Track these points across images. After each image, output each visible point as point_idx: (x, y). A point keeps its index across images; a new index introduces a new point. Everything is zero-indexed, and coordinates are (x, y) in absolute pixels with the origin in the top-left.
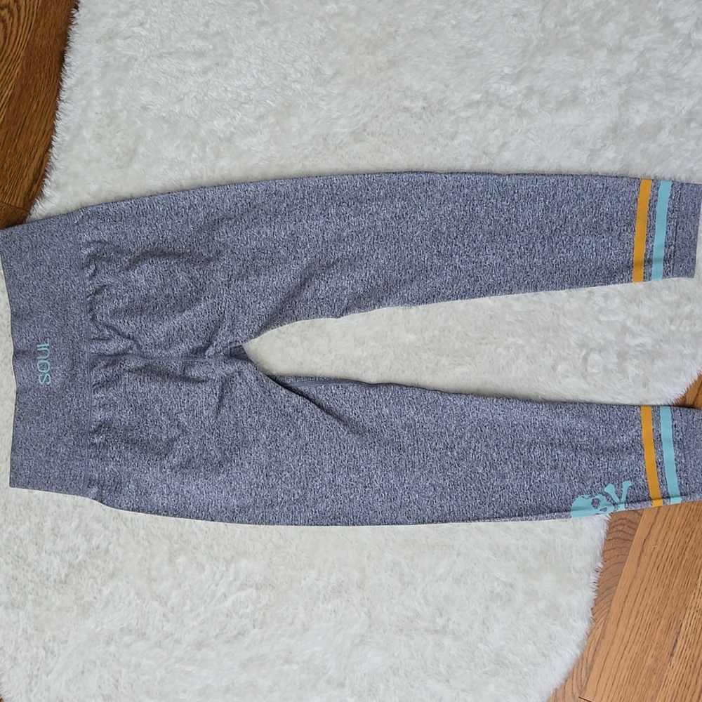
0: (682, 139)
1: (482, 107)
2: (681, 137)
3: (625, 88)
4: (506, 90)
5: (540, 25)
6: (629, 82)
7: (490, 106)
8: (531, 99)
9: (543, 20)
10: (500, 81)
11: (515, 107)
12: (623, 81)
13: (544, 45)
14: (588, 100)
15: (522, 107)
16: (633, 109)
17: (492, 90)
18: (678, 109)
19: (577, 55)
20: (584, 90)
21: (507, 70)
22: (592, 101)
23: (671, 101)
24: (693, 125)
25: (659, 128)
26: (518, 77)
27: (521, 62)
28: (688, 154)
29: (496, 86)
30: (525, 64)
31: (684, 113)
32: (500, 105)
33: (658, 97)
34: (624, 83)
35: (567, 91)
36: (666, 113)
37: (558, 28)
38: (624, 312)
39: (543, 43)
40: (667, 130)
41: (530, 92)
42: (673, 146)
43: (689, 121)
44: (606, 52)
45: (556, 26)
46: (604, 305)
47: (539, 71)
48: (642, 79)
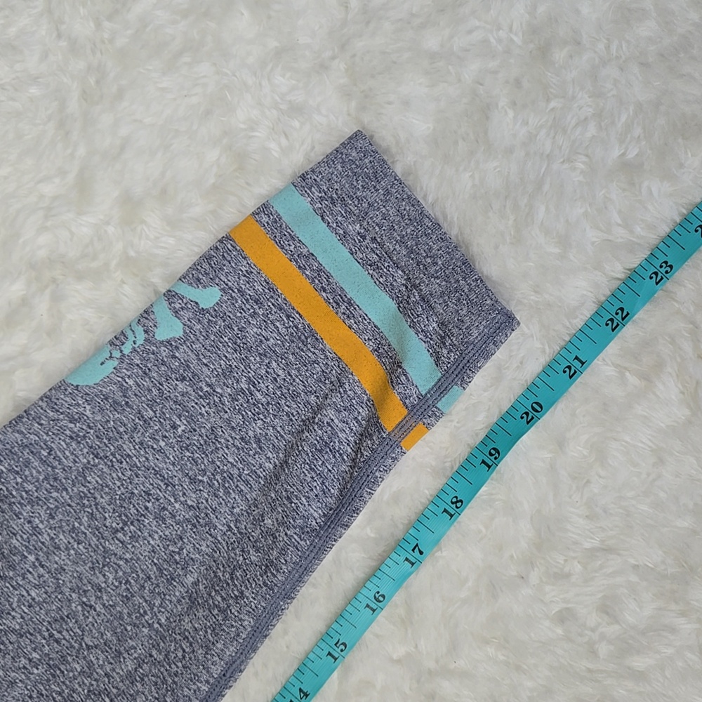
0: (553, 104)
1: (42, 306)
2: (548, 100)
3: (342, 66)
4: (72, 234)
5: (63, 44)
6: (343, 47)
7: (57, 298)
8: (143, 222)
9: (63, 27)
10: (49, 224)
11: (114, 263)
12: (328, 54)
13: (97, 82)
14: (273, 145)
15: (132, 253)
16: (389, 103)
17: (42, 253)
18: (499, 41)
19: (186, 59)
20: (252, 129)
21: (48, 189)
22: (284, 142)
23: (470, 32)
24: (559, 55)
25: (483, 111)
26: (83, 187)
27: (69, 151)
28: (592, 130)
29: (43, 239)
30: (81, 151)
31: (517, 40)
32: (80, 277)
33: (432, 42)
34: (333, 58)
35: (213, 155)
36: (472, 69)
37: (106, 24)
39: (92, 81)
40: (503, 102)
41: (130, 206)
42: (543, 132)
43: (543, 53)
44: (246, 13)
45: (98, 25)
47: (122, 148)
48: (368, 23)
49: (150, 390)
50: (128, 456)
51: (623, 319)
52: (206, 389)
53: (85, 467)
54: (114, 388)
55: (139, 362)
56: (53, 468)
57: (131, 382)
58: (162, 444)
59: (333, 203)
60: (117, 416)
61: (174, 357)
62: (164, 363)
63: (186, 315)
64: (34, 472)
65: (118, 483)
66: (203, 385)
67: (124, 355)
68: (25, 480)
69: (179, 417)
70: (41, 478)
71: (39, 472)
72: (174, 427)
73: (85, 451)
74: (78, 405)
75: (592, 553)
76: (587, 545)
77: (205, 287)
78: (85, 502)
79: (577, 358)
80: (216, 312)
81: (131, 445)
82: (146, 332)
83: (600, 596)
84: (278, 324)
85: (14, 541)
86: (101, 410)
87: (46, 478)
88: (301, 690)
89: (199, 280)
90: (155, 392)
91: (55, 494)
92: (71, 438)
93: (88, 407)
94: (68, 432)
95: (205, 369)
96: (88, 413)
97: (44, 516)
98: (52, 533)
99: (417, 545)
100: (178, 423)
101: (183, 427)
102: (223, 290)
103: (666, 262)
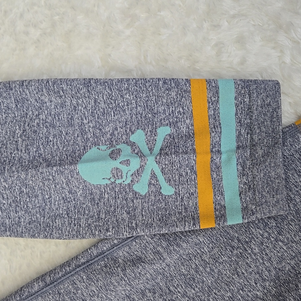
49: (111, 206)
50: (80, 225)
52: (134, 225)
53: (59, 215)
54: (98, 193)
55: (117, 191)
56: (46, 204)
57: (106, 196)
58: (97, 233)
59: (249, 189)
60: (90, 205)
61: (133, 201)
62: (126, 200)
63: (153, 188)
64: (37, 201)
65: (67, 233)
66: (134, 222)
67: (115, 182)
68: (30, 202)
69: (113, 228)
70: (38, 205)
71: (39, 203)
72: (107, 230)
73: (65, 208)
74: (78, 188)
77: (170, 185)
78: (47, 229)
80: (165, 198)
81: (85, 222)
82: (132, 181)
84: (187, 224)
85: (7, 221)
86: (85, 197)
87: (39, 207)
89: (170, 180)
90: (112, 209)
91: (38, 215)
92: (63, 198)
93: (81, 192)
94: (63, 195)
95: (141, 216)
96: (79, 194)
97: (27, 221)
98: (24, 230)
100: (110, 230)
101: (111, 233)
102: (176, 192)
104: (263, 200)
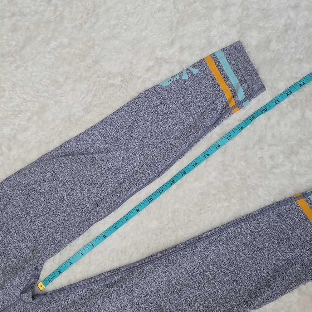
0: (286, 43)
1: (156, 68)
2: (285, 42)
3: (239, 26)
4: (167, 53)
5: (176, 10)
6: (240, 22)
7: (160, 66)
8: (184, 53)
9: (176, 7)
10: (162, 50)
11: (176, 61)
12: (236, 23)
13: (181, 20)
14: (218, 41)
15: (180, 60)
16: (248, 36)
17: (159, 56)
18: (277, 27)
19: (203, 18)
20: (215, 37)
21: (164, 42)
22: (221, 41)
23: (270, 23)
24: (290, 32)
25: (269, 41)
26: (172, 43)
27: (171, 34)
28: (293, 50)
29: (160, 53)
30: (174, 35)
31: (281, 27)
32: (167, 63)
33: (261, 24)
34: (237, 24)
35: (204, 41)
36: (268, 32)
37: (187, 8)
38: (289, 162)
39: (180, 19)
40: (274, 40)
41: (182, 49)
42: (282, 49)
43: (286, 31)
44: (219, 10)
45: (185, 7)
46: (272, 163)
47: (183, 36)
48: (247, 17)
49: (177, 90)
50: (169, 104)
51: (290, 93)
52: (190, 92)
53: (158, 105)
54: (169, 88)
55: (176, 83)
56: (151, 103)
57: (173, 88)
58: (177, 103)
60: (168, 95)
61: (184, 84)
62: (182, 85)
63: (190, 74)
64: (147, 103)
65: (165, 110)
66: (189, 91)
67: (173, 81)
68: (144, 105)
69: (182, 98)
70: (148, 105)
71: (148, 104)
72: (181, 100)
73: (159, 101)
74: (160, 90)
75: (271, 145)
76: (270, 143)
77: (195, 69)
78: (156, 112)
79: (278, 100)
80: (196, 75)
81: (170, 102)
82: (180, 76)
83: (270, 155)
84: (210, 81)
85: (139, 118)
86: (165, 93)
87: (149, 105)
88: (196, 163)
89: (195, 67)
90: (178, 91)
91: (150, 109)
92: (157, 98)
93: (162, 92)
94: (156, 96)
95: (191, 88)
96: (162, 93)
97: (147, 114)
98: (147, 118)
99: (230, 135)
100: (182, 99)
101: (182, 100)
102: (199, 70)
103: (303, 82)
104: (237, 57)
